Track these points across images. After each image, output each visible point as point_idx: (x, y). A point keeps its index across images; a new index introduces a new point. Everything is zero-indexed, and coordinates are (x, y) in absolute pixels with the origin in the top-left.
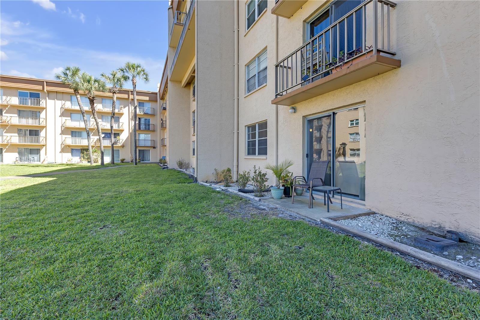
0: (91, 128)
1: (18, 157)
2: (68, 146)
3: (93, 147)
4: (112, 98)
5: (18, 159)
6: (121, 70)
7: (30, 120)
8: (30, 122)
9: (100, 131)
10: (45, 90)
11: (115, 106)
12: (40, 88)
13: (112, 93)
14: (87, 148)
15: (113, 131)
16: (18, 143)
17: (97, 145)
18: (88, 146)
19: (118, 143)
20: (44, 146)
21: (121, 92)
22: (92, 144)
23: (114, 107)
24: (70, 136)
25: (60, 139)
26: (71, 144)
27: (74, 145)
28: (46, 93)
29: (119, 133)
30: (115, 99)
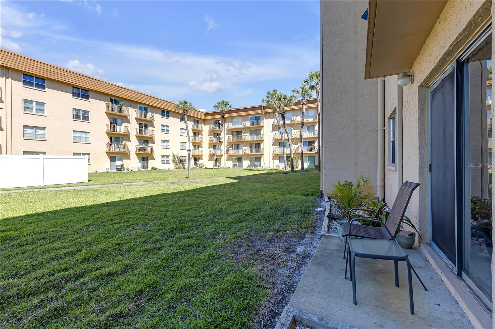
0: (292, 138)
1: (249, 163)
2: (277, 154)
3: (294, 154)
4: (302, 109)
5: (249, 165)
6: (306, 81)
7: (256, 136)
8: (255, 138)
9: (290, 140)
10: (263, 113)
11: (304, 116)
12: (260, 111)
13: (302, 105)
14: (289, 155)
15: (302, 139)
16: (250, 154)
17: (296, 153)
18: (290, 154)
19: (313, 150)
20: (263, 155)
21: (309, 102)
22: (293, 152)
23: (303, 118)
24: (278, 146)
25: (272, 149)
26: (279, 153)
27: (281, 153)
28: (263, 115)
29: (314, 141)
30: (304, 110)
